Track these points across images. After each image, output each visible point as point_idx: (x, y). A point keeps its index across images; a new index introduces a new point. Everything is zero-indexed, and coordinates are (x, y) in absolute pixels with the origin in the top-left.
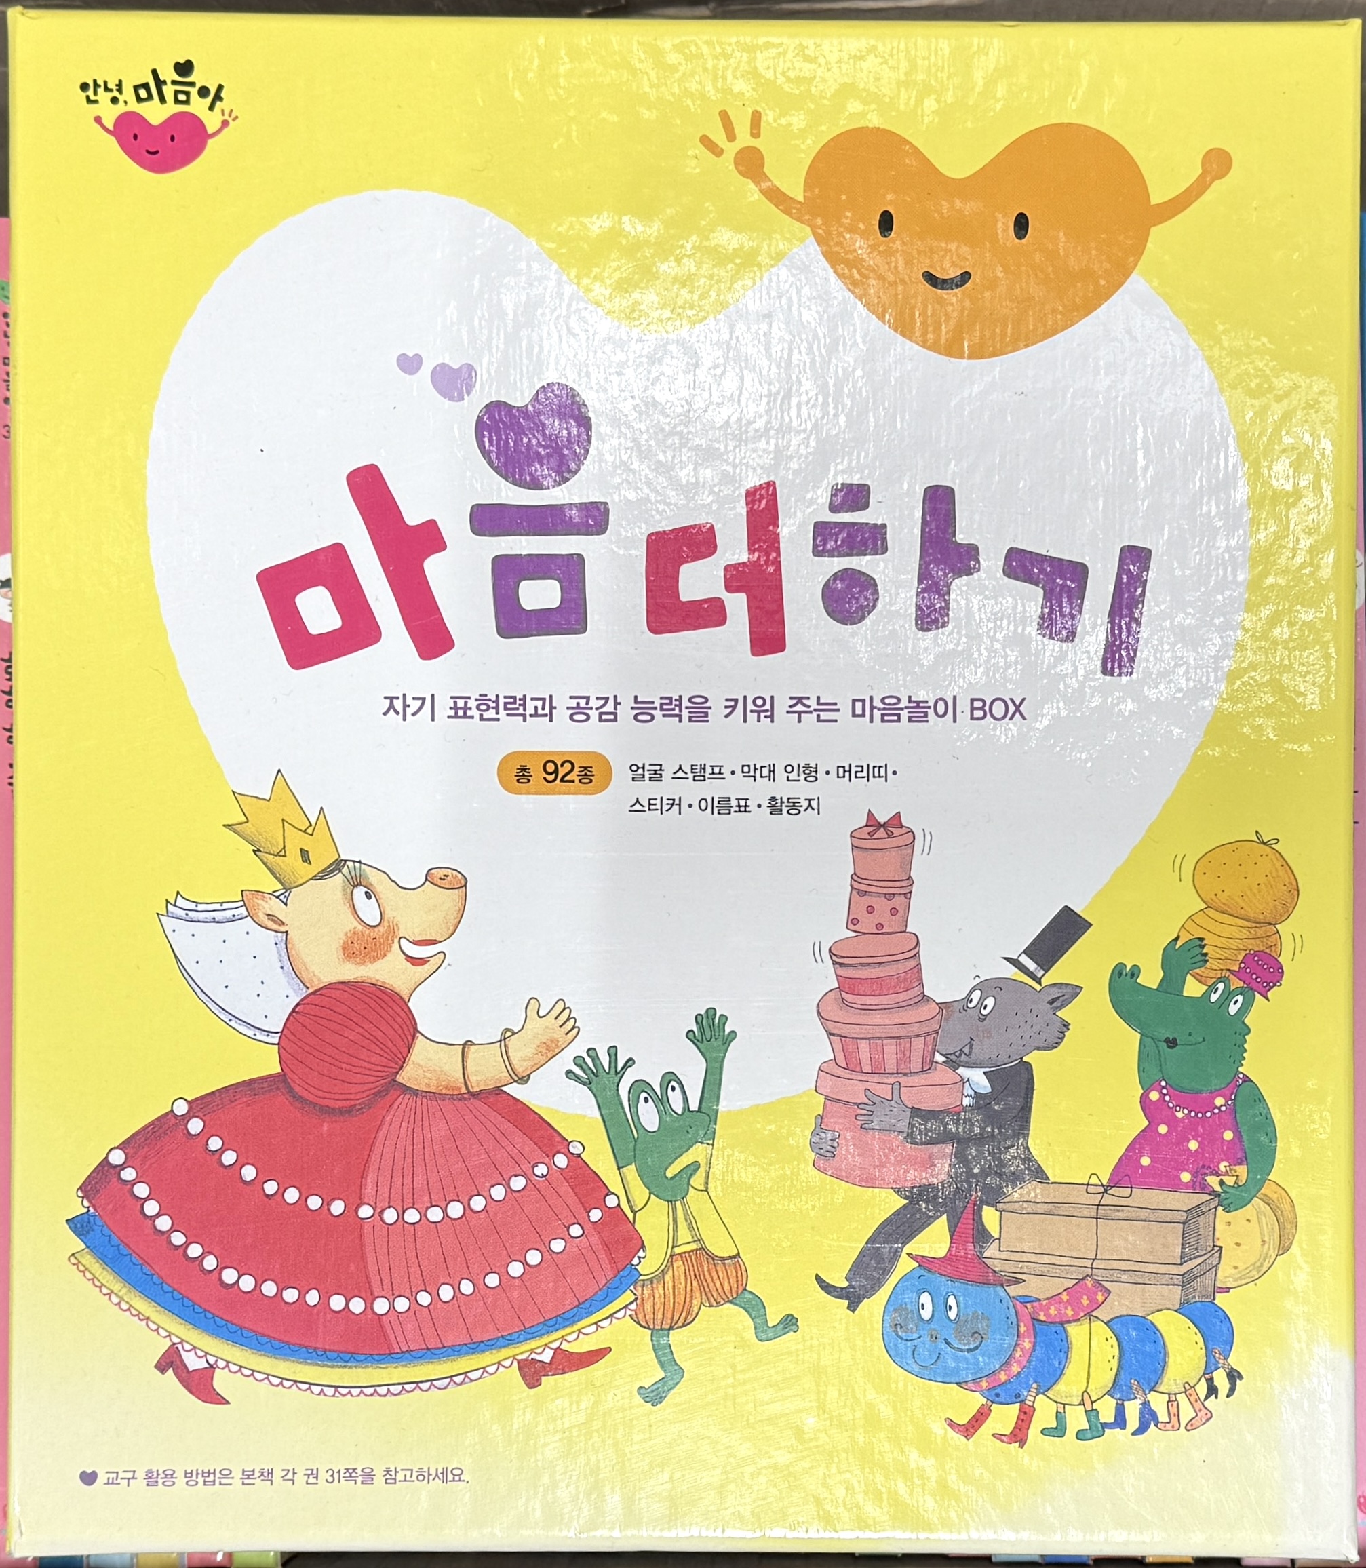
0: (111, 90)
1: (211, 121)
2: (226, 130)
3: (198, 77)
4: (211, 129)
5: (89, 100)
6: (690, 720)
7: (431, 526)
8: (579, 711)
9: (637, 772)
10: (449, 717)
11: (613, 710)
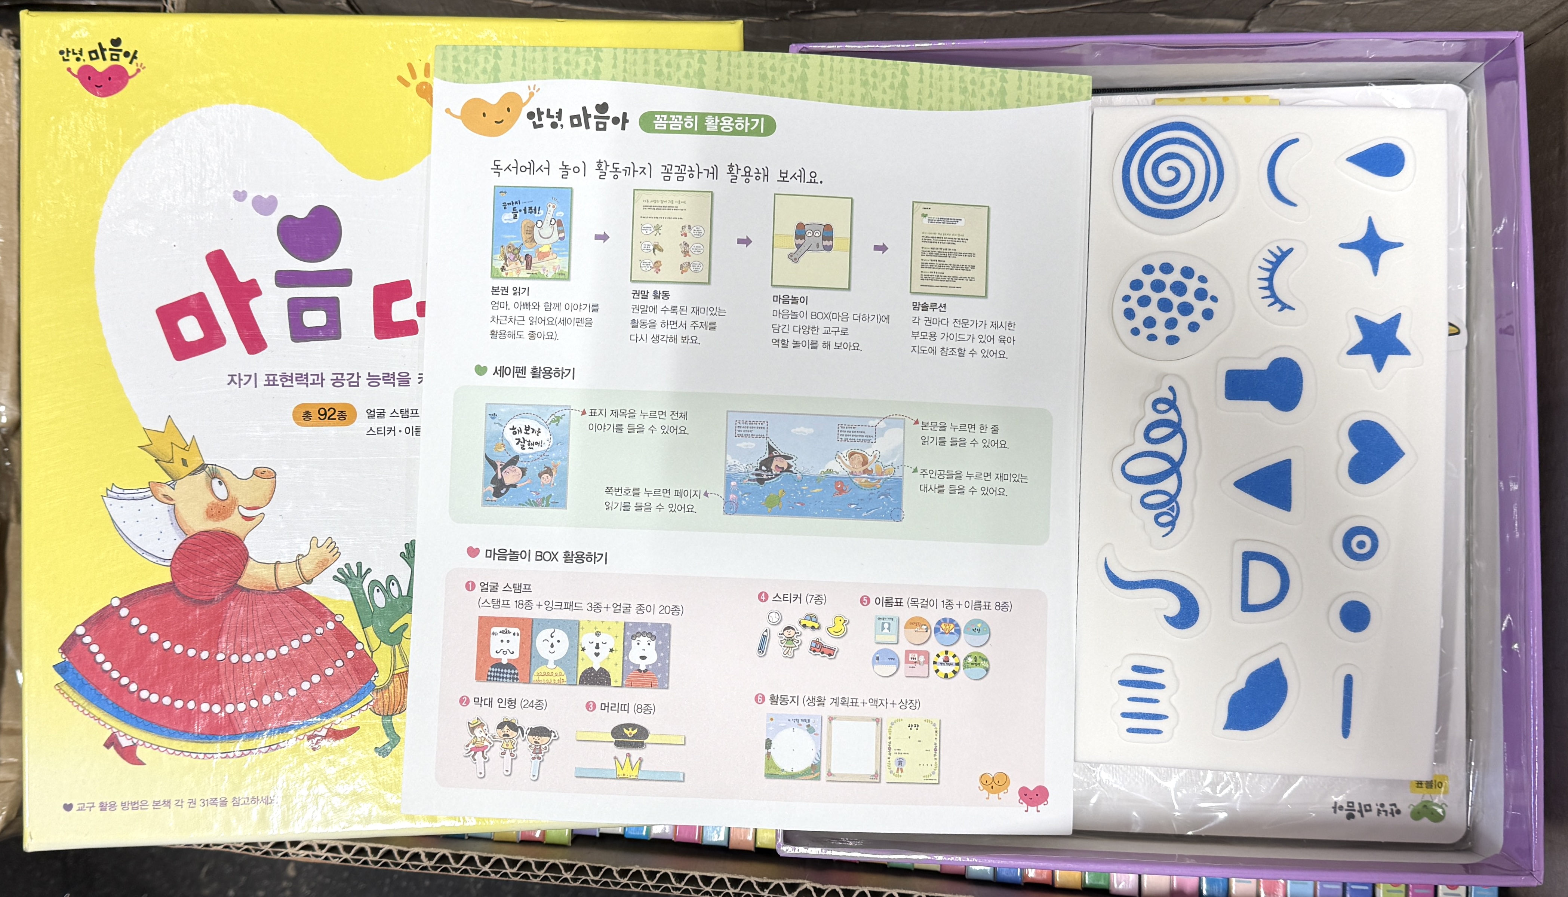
0: (76, 54)
1: (131, 69)
2: (139, 74)
3: (123, 47)
4: (130, 74)
5: (64, 60)
6: (399, 385)
7: (253, 282)
8: (338, 381)
9: (371, 414)
10: (265, 385)
11: (356, 380)
